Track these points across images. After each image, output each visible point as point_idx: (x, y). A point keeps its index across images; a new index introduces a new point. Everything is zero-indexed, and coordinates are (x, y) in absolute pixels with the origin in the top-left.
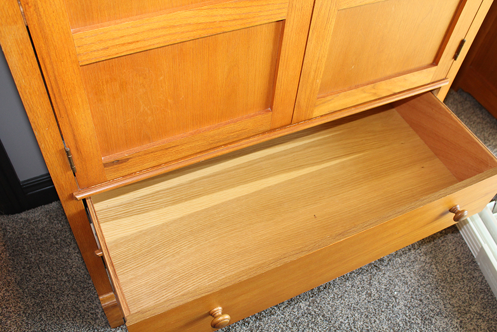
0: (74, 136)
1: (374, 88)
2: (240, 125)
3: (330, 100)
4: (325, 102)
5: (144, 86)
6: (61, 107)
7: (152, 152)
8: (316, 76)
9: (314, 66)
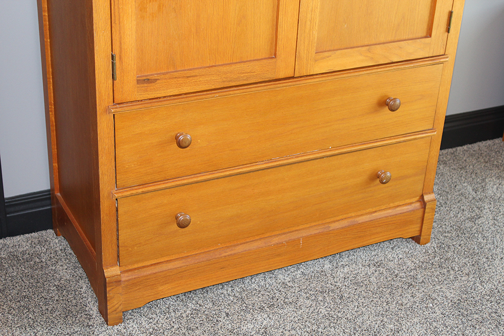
0: (121, 43)
1: (370, 52)
2: (248, 66)
3: (328, 57)
4: (324, 58)
5: (175, 10)
6: (117, 14)
7: (176, 78)
8: (312, 27)
9: (309, 16)
